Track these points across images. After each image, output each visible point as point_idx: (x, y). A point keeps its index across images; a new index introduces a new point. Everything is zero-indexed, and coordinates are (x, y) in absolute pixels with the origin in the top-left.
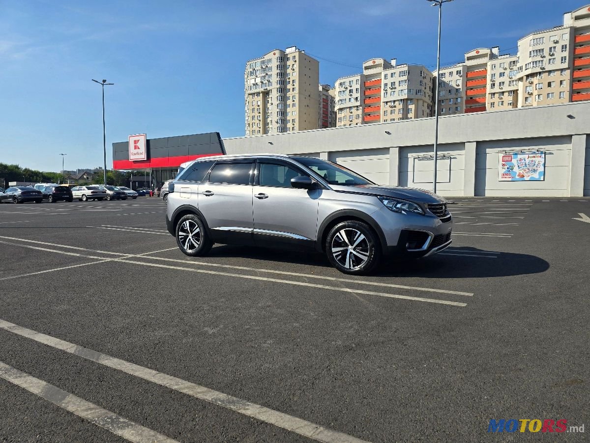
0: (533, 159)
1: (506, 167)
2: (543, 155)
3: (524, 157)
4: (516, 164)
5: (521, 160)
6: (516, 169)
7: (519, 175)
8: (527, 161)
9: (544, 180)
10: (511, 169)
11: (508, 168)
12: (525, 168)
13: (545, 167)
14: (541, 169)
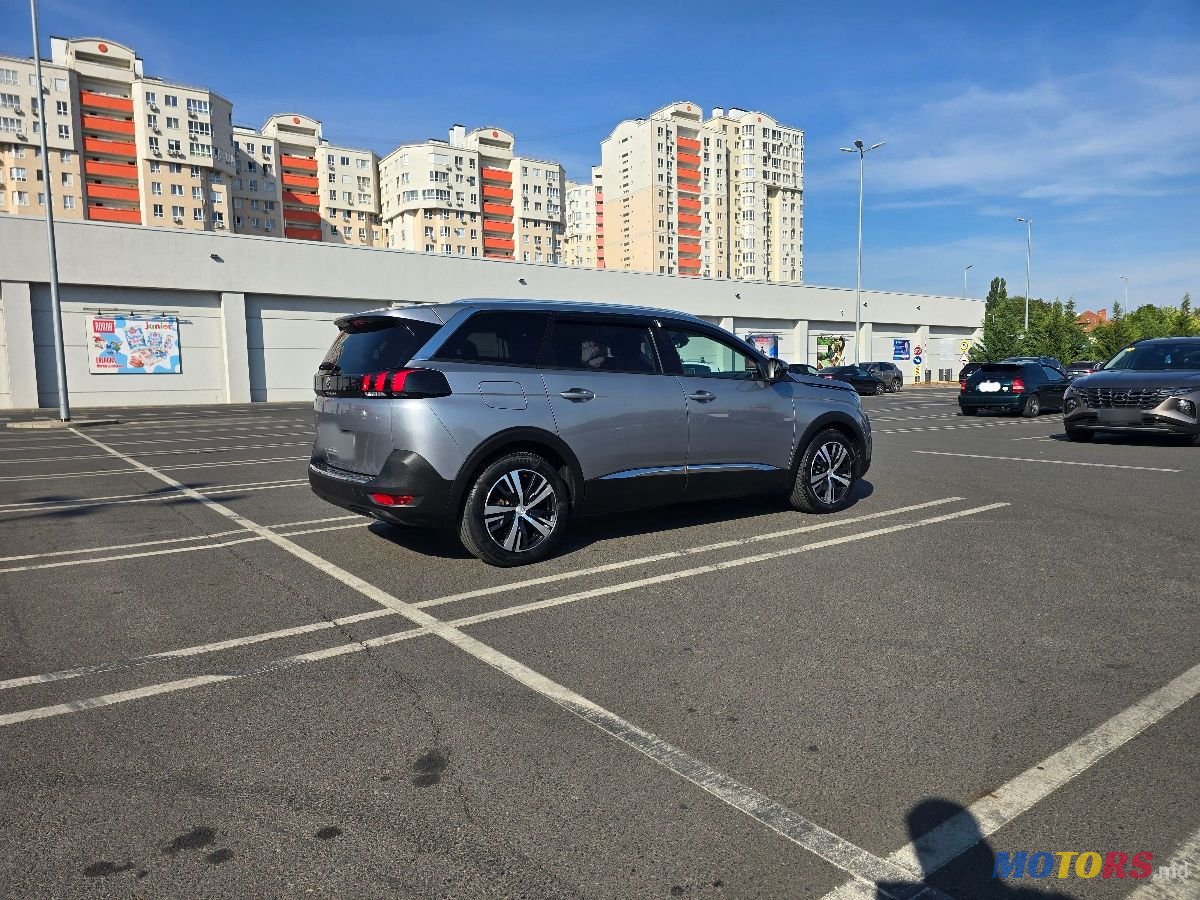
0: (157, 331)
1: (104, 344)
2: (175, 324)
3: (137, 326)
4: (123, 338)
5: (132, 330)
6: (125, 349)
7: (132, 363)
8: (146, 334)
9: (181, 372)
10: (114, 347)
11: (108, 347)
12: (142, 347)
13: (180, 347)
14: (174, 351)
